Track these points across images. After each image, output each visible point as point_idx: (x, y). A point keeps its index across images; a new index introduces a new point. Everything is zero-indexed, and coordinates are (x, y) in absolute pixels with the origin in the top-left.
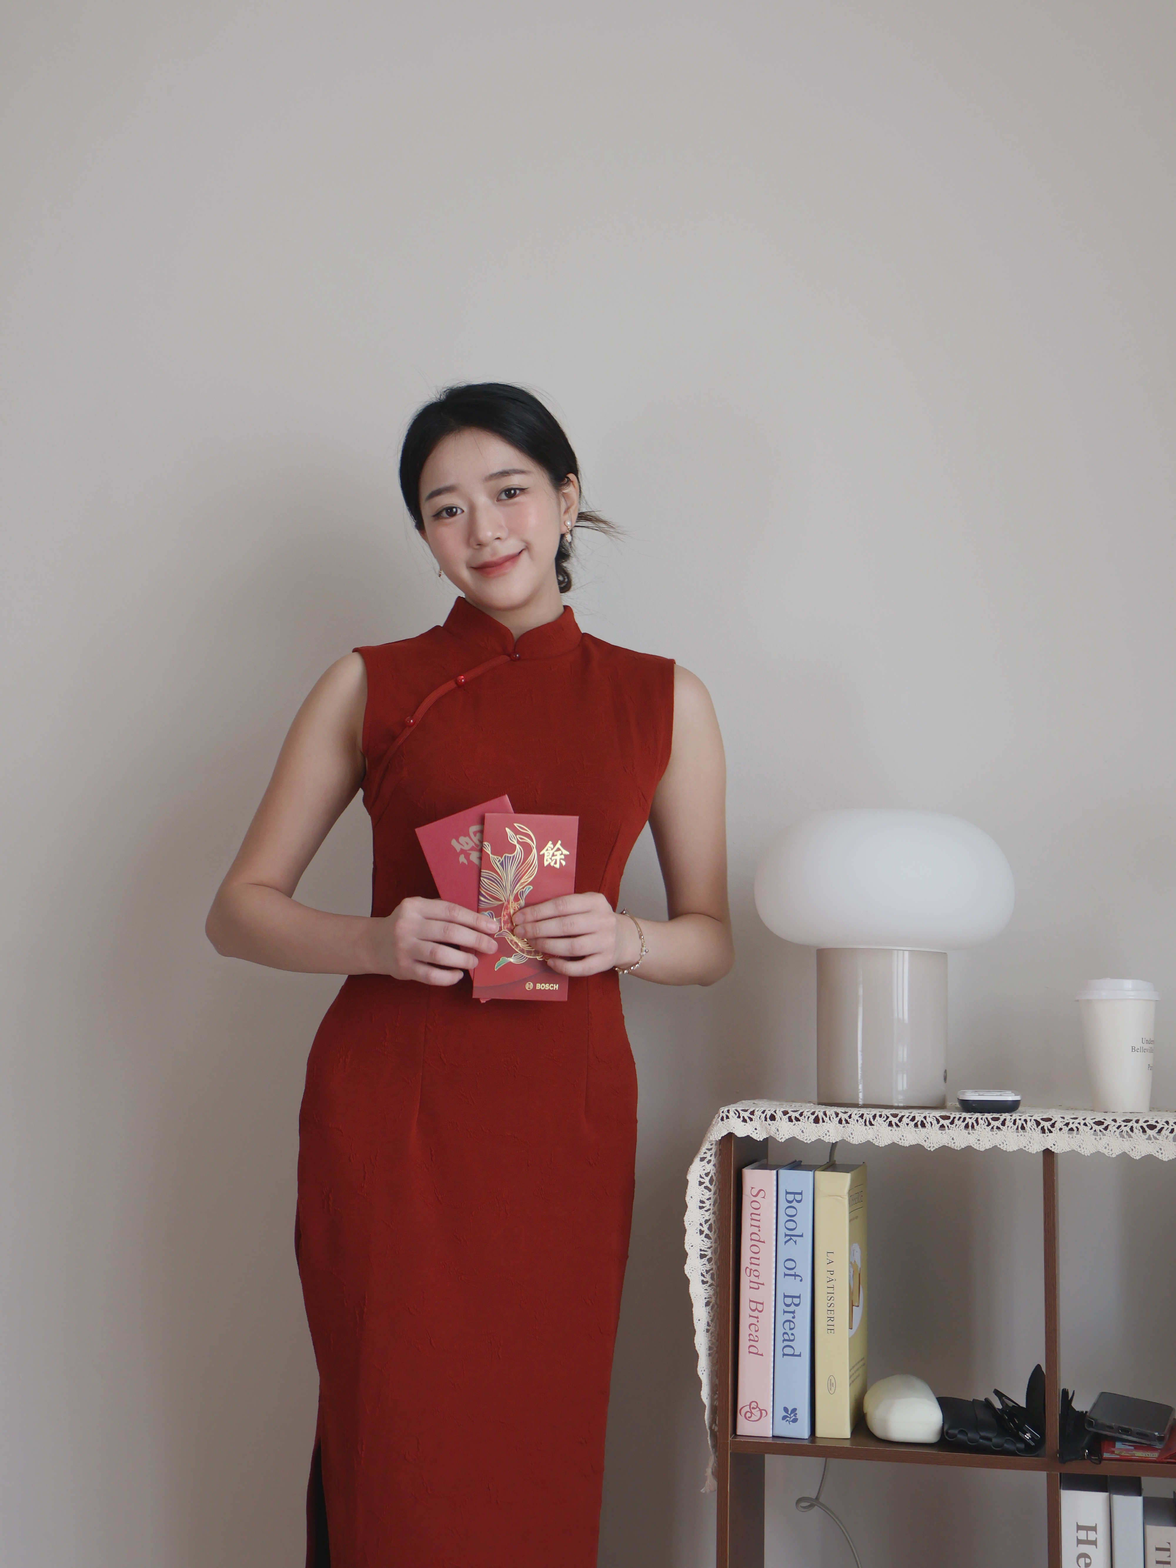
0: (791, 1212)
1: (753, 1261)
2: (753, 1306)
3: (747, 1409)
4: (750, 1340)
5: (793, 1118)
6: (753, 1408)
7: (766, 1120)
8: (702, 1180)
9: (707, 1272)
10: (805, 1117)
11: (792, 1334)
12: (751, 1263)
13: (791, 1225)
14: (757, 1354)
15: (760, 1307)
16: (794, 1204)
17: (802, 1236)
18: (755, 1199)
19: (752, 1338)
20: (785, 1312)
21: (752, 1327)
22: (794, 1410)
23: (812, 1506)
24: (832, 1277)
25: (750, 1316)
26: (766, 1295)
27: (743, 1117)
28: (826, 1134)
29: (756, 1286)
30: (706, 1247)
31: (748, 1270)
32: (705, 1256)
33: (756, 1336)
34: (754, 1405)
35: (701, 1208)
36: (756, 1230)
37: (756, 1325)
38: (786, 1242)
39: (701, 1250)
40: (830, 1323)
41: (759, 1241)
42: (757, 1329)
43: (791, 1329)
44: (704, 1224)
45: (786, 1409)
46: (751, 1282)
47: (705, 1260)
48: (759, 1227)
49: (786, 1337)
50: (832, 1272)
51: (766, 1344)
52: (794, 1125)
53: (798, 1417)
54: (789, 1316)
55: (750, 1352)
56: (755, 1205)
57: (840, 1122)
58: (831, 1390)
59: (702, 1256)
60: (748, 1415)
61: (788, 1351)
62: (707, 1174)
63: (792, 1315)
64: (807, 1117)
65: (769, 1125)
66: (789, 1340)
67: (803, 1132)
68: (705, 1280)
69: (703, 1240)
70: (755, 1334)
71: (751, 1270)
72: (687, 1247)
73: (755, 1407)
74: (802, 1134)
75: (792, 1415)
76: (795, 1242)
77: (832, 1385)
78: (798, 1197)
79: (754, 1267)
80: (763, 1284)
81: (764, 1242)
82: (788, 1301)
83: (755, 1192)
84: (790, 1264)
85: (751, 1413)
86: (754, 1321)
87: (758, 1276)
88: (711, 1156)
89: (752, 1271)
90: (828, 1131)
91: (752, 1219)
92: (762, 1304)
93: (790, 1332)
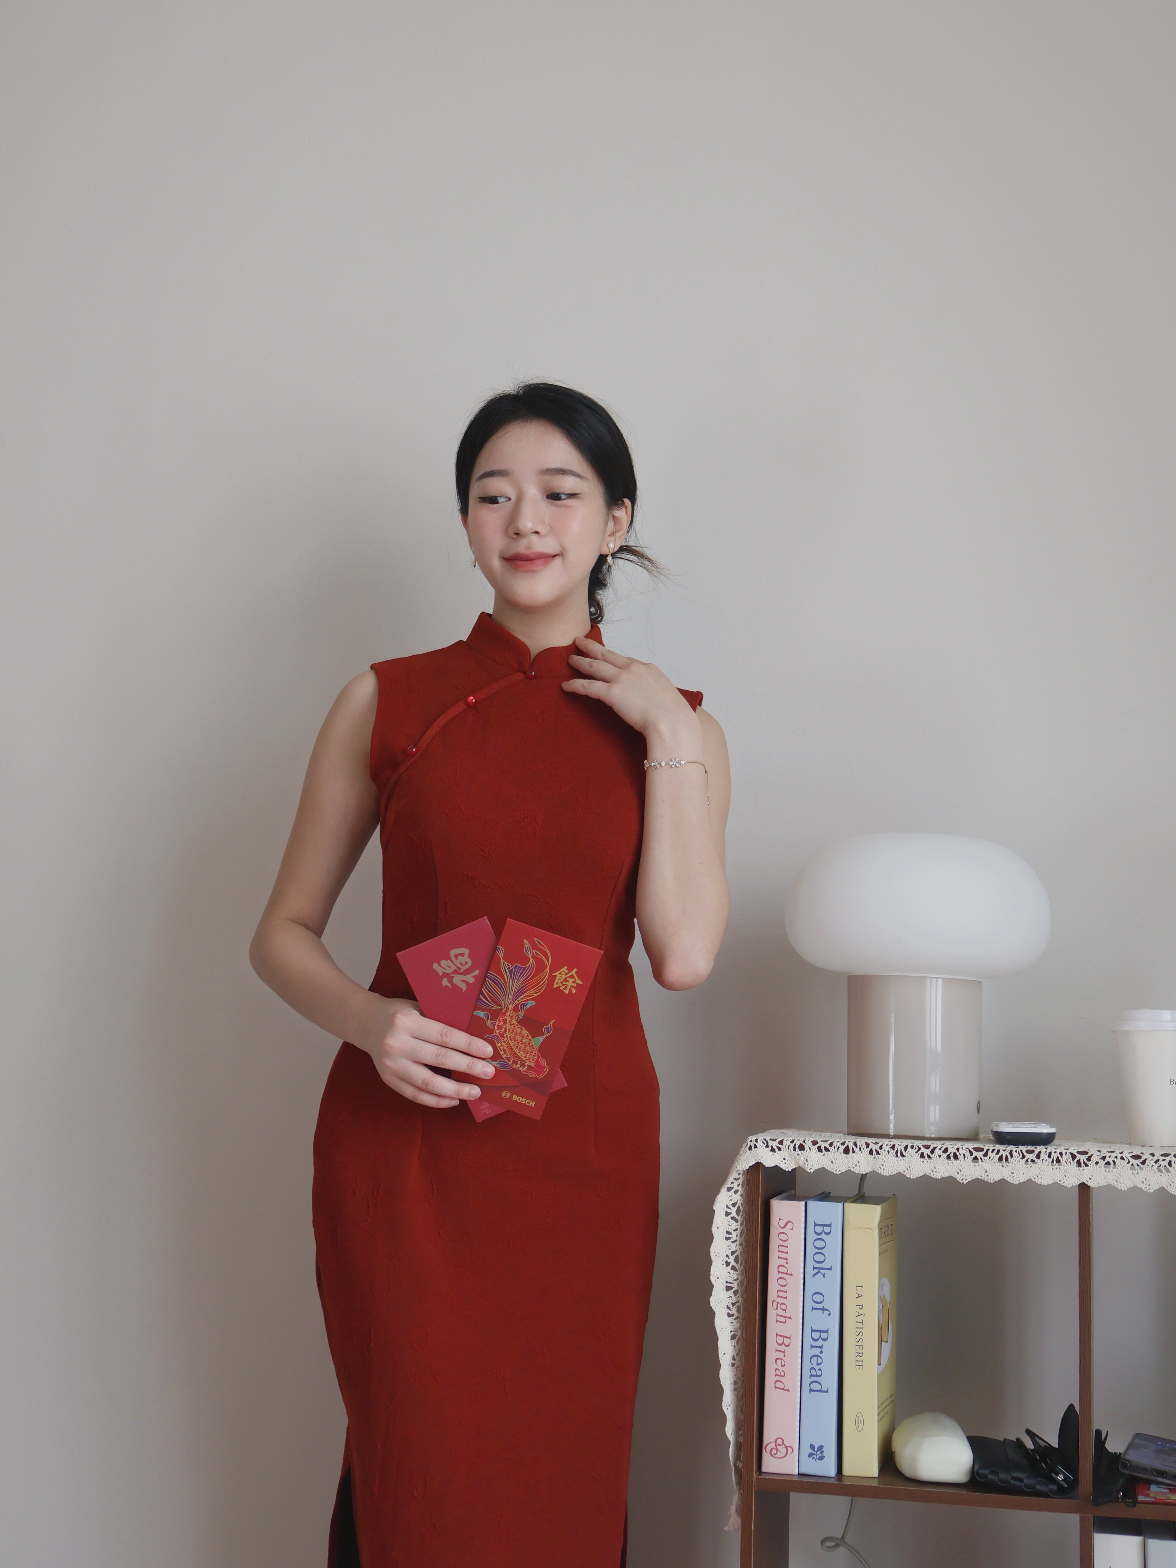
0: (820, 1244)
1: (780, 1294)
2: (780, 1340)
3: (773, 1445)
4: (776, 1375)
5: (823, 1148)
6: (779, 1445)
7: (795, 1150)
8: (729, 1211)
9: (733, 1304)
10: (835, 1147)
11: (820, 1370)
12: (778, 1296)
13: (819, 1258)
14: (783, 1389)
15: (787, 1341)
16: (823, 1236)
17: (830, 1269)
18: (782, 1230)
19: (778, 1372)
20: (812, 1347)
21: (779, 1362)
22: (821, 1447)
23: (837, 1545)
24: (861, 1312)
25: (776, 1350)
26: (794, 1328)
27: (772, 1147)
28: (856, 1165)
29: (783, 1319)
30: (732, 1279)
31: (775, 1304)
32: (731, 1288)
33: (783, 1371)
34: (779, 1442)
35: (727, 1239)
36: (783, 1262)
37: (782, 1359)
38: (814, 1275)
39: (727, 1282)
40: (859, 1358)
41: (786, 1273)
42: (783, 1364)
43: (818, 1364)
44: (730, 1255)
45: (812, 1447)
46: (777, 1315)
47: (731, 1293)
48: (786, 1259)
49: (813, 1372)
50: (861, 1307)
51: (792, 1379)
52: (824, 1155)
53: (824, 1454)
54: (816, 1351)
55: (776, 1387)
56: (783, 1237)
57: (871, 1152)
58: (858, 1426)
59: (728, 1289)
60: (774, 1451)
61: (815, 1386)
62: (734, 1205)
63: (819, 1350)
64: (836, 1148)
65: (798, 1155)
66: (816, 1376)
67: (832, 1162)
68: (731, 1313)
69: (729, 1272)
70: (781, 1369)
71: (778, 1303)
72: (713, 1279)
73: (781, 1444)
74: (832, 1165)
75: (819, 1453)
76: (824, 1275)
77: (860, 1422)
78: (827, 1229)
79: (781, 1300)
80: (790, 1318)
81: (791, 1275)
82: (816, 1335)
83: (782, 1224)
84: (818, 1298)
85: (777, 1450)
86: (781, 1355)
87: (785, 1310)
88: (738, 1186)
89: (779, 1305)
90: (858, 1162)
91: (779, 1251)
92: (789, 1338)
93: (817, 1368)
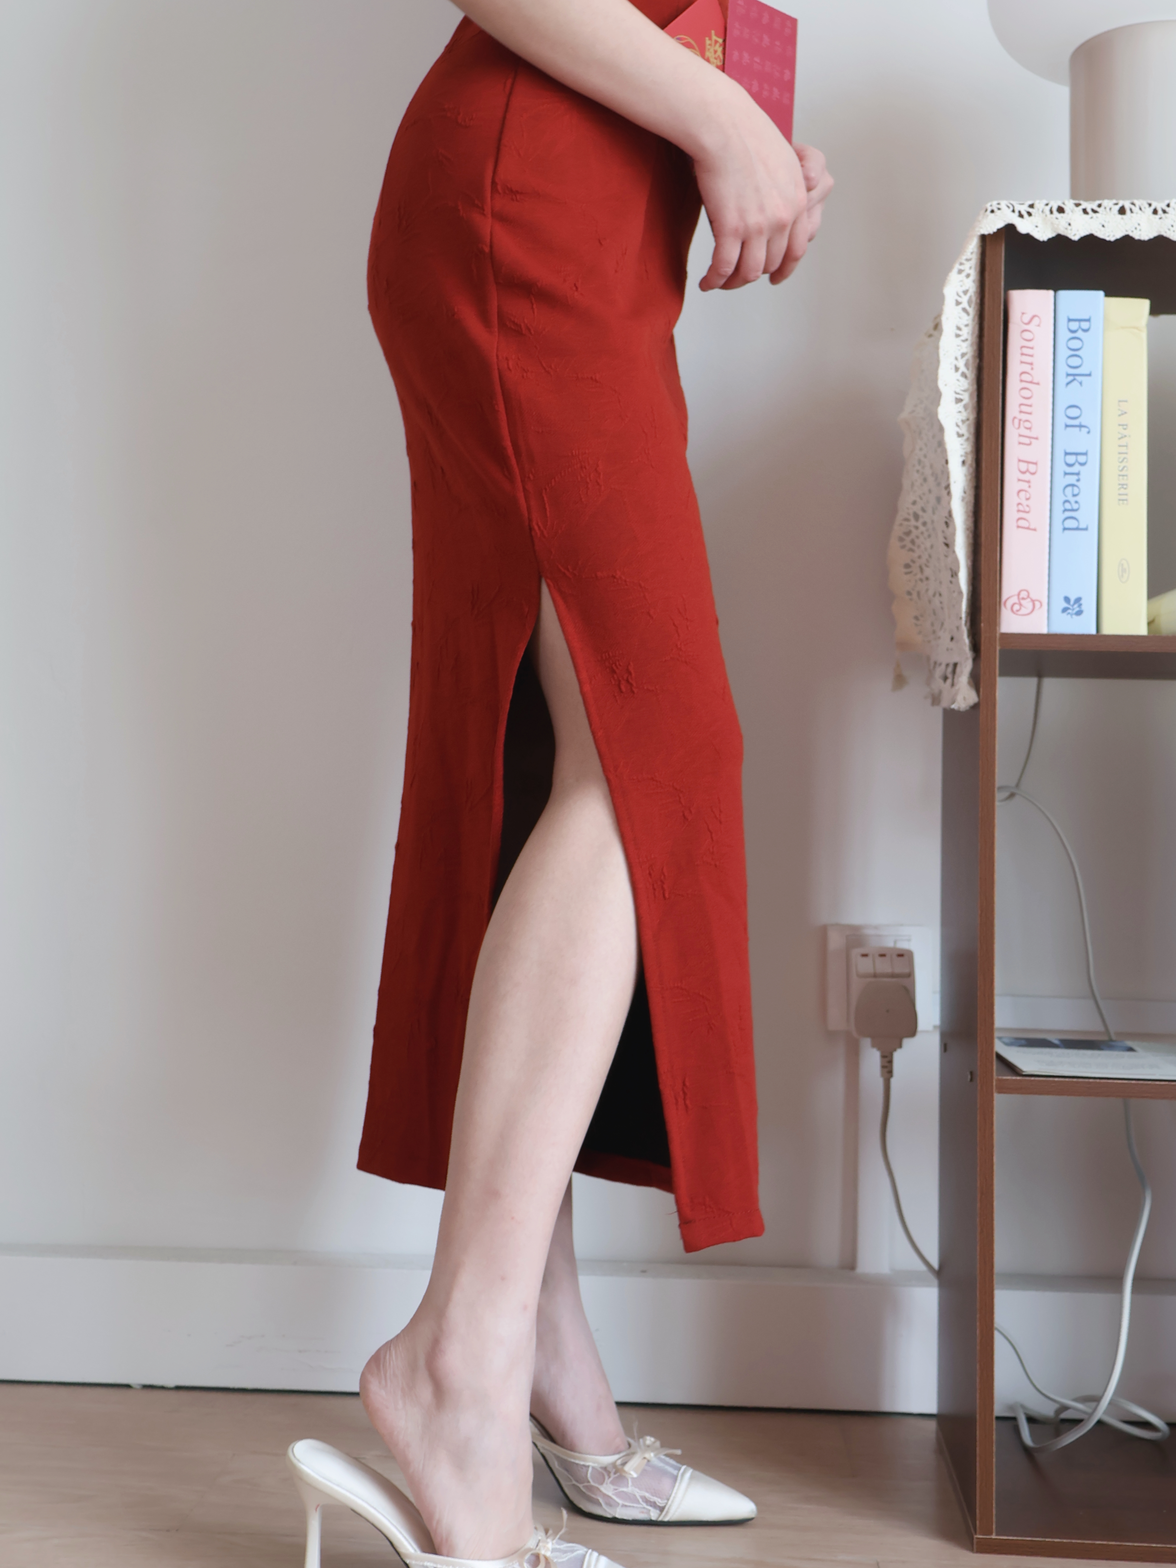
0: (1075, 344)
1: (1024, 408)
2: (1023, 466)
3: (1015, 599)
4: (1019, 511)
5: (1089, 210)
6: (1023, 599)
7: (1051, 212)
8: (960, 300)
9: (963, 422)
10: (1105, 208)
11: (1076, 502)
12: (1021, 412)
13: (1075, 361)
14: (1028, 528)
15: (1032, 468)
16: (1080, 334)
17: (1089, 375)
18: (1027, 327)
19: (1021, 508)
20: (1066, 474)
21: (1022, 494)
22: (1078, 600)
23: (1012, 795)
24: (1125, 432)
25: (1019, 480)
26: (1041, 452)
27: (1020, 212)
28: (1136, 228)
29: (1027, 441)
30: (963, 389)
31: (1016, 421)
32: (961, 400)
33: (1028, 506)
34: (1023, 596)
35: (958, 336)
36: (1027, 368)
37: (1026, 491)
38: (1068, 384)
39: (956, 393)
40: (1122, 491)
41: (1031, 382)
42: (1028, 496)
43: (1074, 495)
44: (959, 357)
45: (1067, 600)
46: (1020, 435)
47: (960, 406)
48: (1031, 364)
49: (1068, 506)
50: (1124, 426)
51: (1039, 516)
52: (1092, 218)
53: (1083, 608)
54: (1072, 479)
55: (1018, 527)
56: (1027, 335)
57: (1155, 212)
58: (1122, 576)
59: (958, 401)
60: (1016, 607)
61: (1070, 523)
62: (965, 292)
63: (1076, 477)
64: (1108, 209)
65: (1057, 218)
66: (1071, 510)
67: (1103, 226)
68: (961, 432)
69: (958, 380)
70: (1025, 503)
71: (1020, 420)
72: (941, 385)
73: (1025, 597)
74: (1103, 228)
75: (1076, 606)
76: (1081, 383)
77: (1124, 571)
78: (1085, 325)
79: (1024, 417)
80: (1037, 438)
81: (1038, 384)
82: (1071, 459)
83: (1026, 319)
84: (1073, 412)
85: (1021, 605)
86: (1024, 486)
87: (1029, 429)
88: (970, 268)
89: (1022, 422)
90: (1139, 224)
91: (1022, 354)
92: (1036, 464)
93: (1072, 500)
